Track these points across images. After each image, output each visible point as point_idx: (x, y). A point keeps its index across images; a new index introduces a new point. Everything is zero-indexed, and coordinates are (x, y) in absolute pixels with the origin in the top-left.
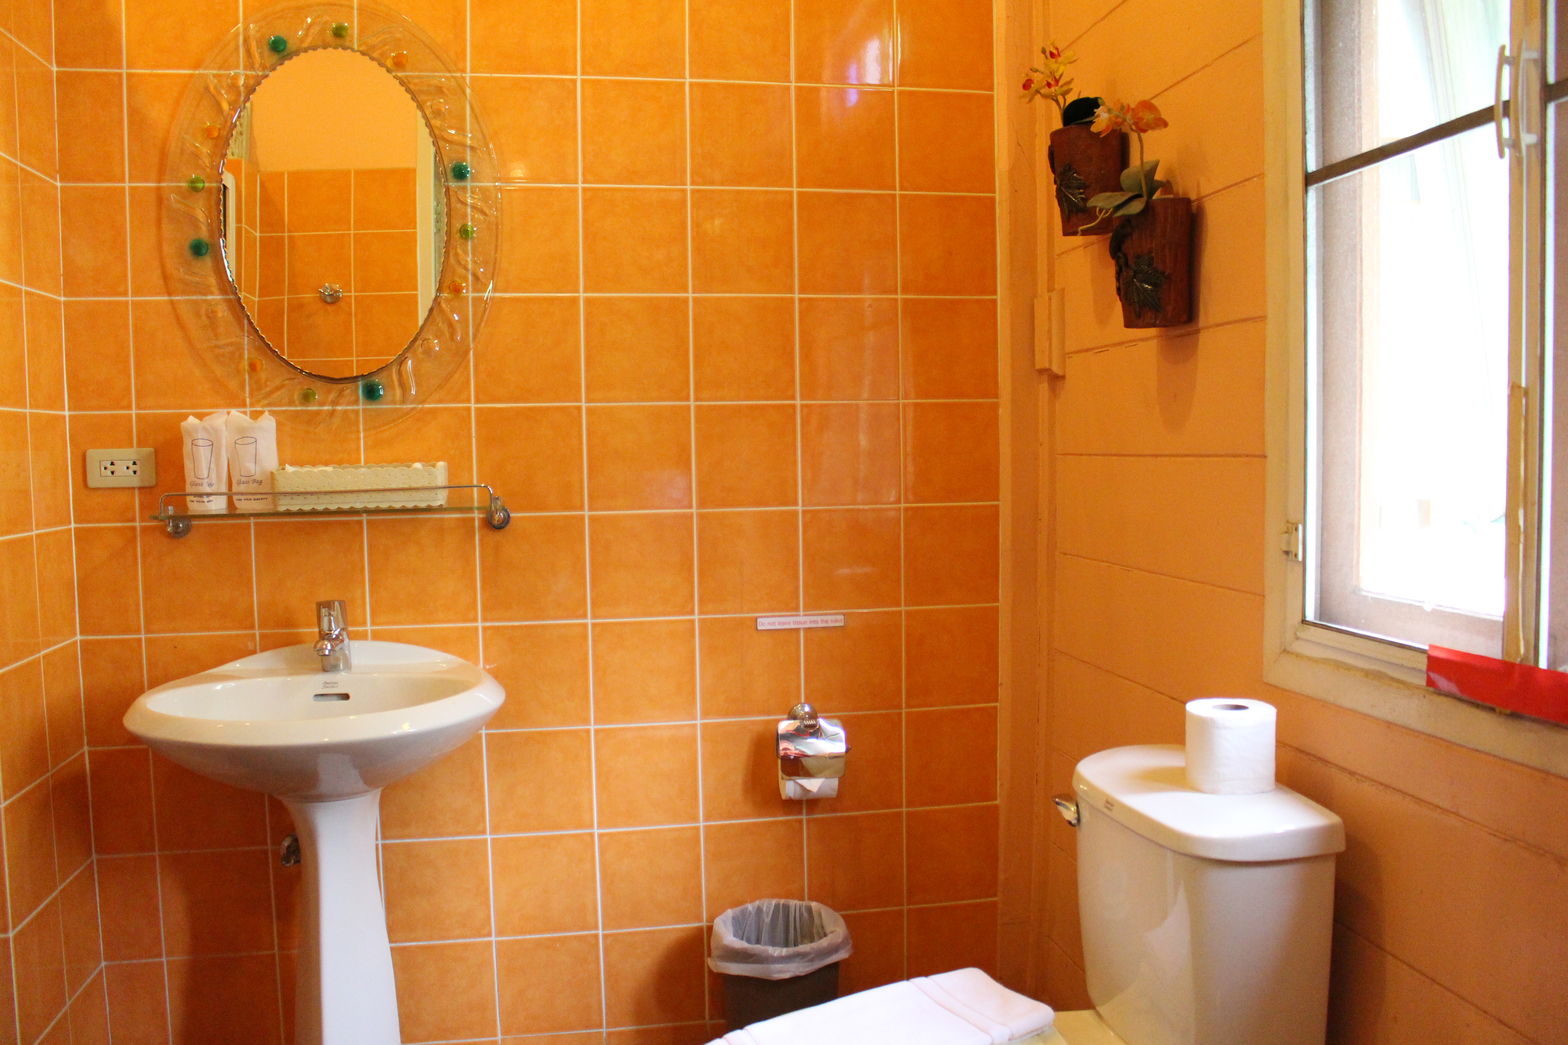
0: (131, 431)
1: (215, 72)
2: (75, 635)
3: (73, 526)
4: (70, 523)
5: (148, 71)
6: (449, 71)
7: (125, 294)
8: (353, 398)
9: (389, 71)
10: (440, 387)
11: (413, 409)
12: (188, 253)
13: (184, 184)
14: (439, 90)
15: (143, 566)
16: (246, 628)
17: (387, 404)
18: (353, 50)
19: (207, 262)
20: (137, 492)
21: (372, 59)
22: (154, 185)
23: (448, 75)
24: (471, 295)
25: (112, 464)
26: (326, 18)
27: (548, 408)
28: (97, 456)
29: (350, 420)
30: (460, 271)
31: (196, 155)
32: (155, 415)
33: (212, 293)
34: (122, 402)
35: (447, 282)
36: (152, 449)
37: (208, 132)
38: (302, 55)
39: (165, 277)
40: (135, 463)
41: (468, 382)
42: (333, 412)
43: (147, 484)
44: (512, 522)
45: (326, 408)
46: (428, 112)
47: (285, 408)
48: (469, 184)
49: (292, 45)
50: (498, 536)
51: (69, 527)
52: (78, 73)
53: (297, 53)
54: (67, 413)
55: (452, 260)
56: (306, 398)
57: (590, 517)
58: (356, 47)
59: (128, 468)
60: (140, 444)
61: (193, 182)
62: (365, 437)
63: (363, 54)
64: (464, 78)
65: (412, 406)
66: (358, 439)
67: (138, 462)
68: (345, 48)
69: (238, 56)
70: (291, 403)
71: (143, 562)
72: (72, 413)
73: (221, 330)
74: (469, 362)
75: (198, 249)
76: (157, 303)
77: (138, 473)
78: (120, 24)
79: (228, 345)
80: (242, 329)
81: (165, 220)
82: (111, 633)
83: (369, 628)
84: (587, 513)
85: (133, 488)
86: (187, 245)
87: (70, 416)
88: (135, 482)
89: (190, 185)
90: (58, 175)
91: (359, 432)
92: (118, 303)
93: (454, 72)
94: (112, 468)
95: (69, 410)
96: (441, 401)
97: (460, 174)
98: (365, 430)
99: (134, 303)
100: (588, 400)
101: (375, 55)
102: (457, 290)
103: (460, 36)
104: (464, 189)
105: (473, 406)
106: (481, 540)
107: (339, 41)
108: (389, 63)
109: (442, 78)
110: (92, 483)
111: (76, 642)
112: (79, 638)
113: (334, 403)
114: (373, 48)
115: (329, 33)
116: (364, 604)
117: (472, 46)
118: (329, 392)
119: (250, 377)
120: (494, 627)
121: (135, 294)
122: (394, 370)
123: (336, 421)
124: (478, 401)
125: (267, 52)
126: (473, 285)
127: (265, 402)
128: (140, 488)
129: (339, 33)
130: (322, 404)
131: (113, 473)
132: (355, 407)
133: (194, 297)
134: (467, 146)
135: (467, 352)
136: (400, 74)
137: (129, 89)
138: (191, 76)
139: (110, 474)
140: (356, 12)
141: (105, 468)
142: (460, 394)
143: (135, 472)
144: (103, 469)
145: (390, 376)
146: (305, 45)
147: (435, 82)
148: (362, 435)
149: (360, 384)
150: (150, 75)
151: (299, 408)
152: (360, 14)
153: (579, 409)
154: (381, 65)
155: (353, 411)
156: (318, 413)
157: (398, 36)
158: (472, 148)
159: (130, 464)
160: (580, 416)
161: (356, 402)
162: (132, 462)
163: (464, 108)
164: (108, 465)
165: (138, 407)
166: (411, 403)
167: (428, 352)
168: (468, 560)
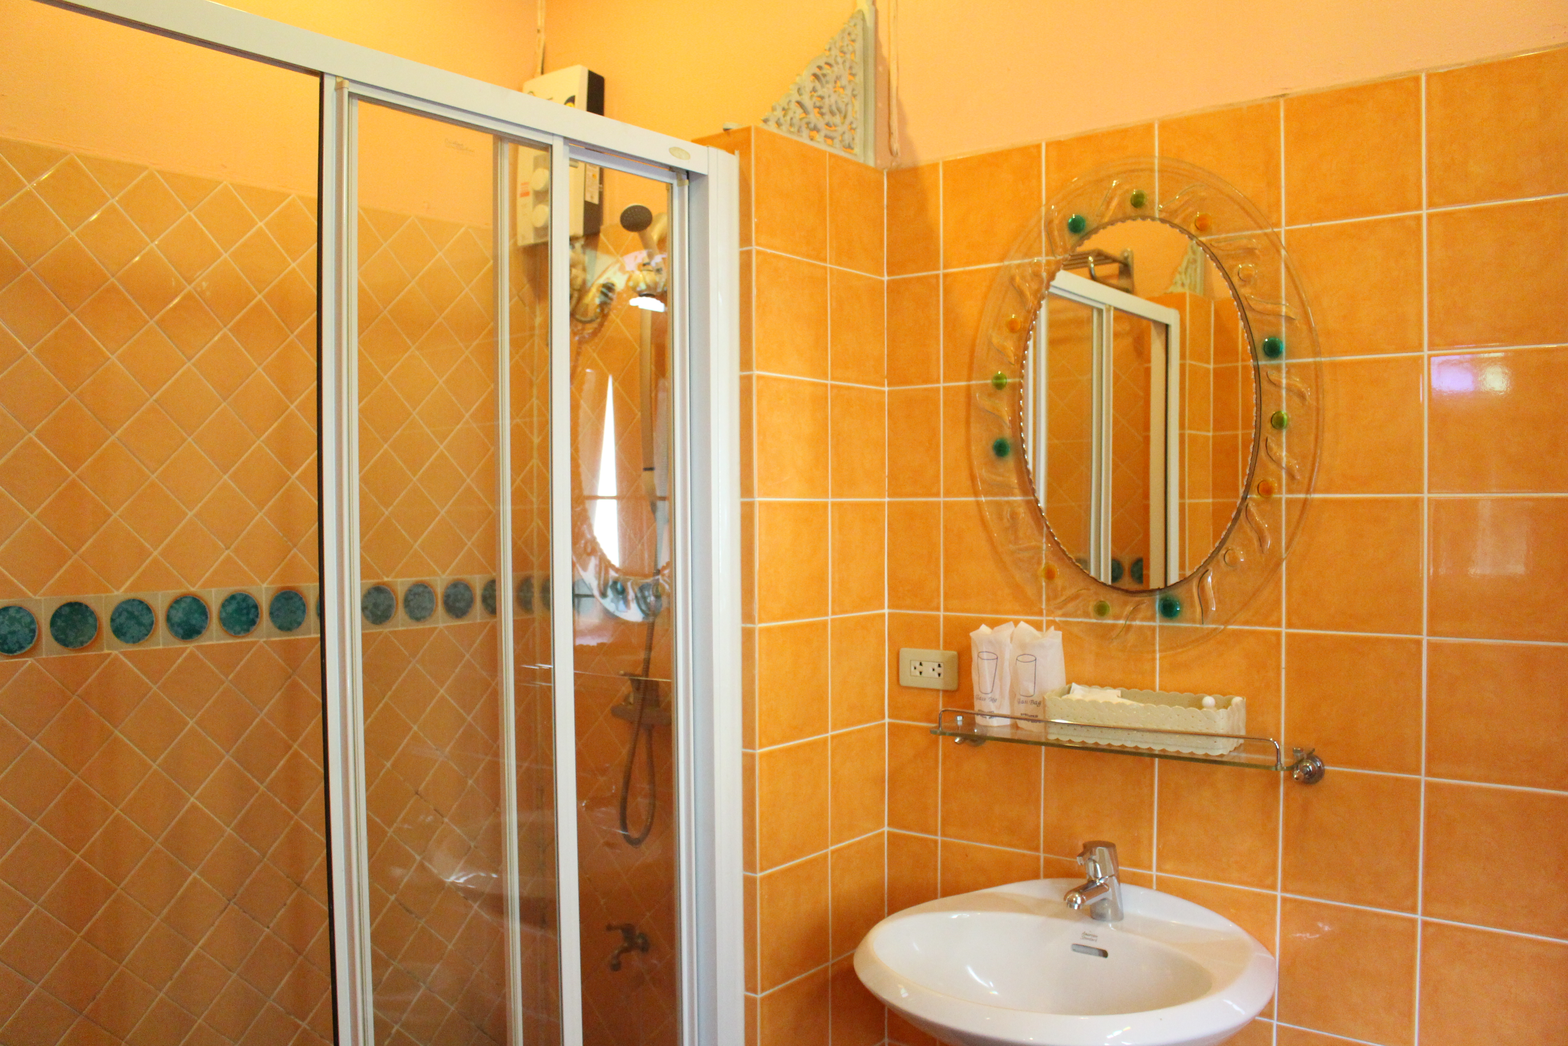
0: (939, 634)
1: (1018, 262)
2: (883, 826)
3: (887, 720)
4: (883, 718)
5: (961, 269)
6: (1261, 228)
7: (937, 495)
8: (1149, 614)
9: (1191, 237)
10: (1245, 605)
11: (1215, 629)
12: (992, 453)
13: (989, 381)
14: (1250, 252)
15: (944, 770)
16: (1030, 849)
17: (1187, 621)
18: (1153, 219)
19: (1010, 461)
20: (941, 694)
21: (1173, 226)
22: (963, 383)
23: (1259, 232)
24: (1285, 496)
25: (921, 664)
26: (1126, 187)
27: (1378, 640)
28: (909, 654)
29: (1146, 638)
30: (1272, 467)
31: (1001, 351)
32: (958, 618)
33: (1013, 495)
34: (930, 603)
35: (1257, 481)
36: (955, 653)
37: (1012, 327)
38: (1101, 231)
39: (973, 478)
40: (939, 666)
41: (1278, 602)
42: (1128, 628)
43: (949, 688)
44: (1326, 776)
45: (1121, 622)
46: (1235, 280)
47: (1080, 620)
48: (1283, 362)
49: (1091, 222)
50: (1308, 792)
51: (883, 722)
52: (904, 279)
53: (1096, 230)
54: (886, 611)
55: (1262, 453)
56: (1101, 610)
57: (1429, 786)
58: (1157, 216)
59: (934, 670)
60: (946, 648)
61: (998, 378)
62: (1161, 658)
63: (1163, 221)
64: (1278, 235)
65: (1214, 626)
66: (1154, 659)
67: (942, 664)
68: (1144, 218)
69: (1041, 242)
70: (1086, 615)
71: (943, 764)
72: (891, 611)
73: (1021, 534)
74: (1280, 579)
75: (1000, 449)
76: (966, 504)
77: (942, 676)
78: (938, 224)
79: (1027, 549)
80: (1041, 534)
81: (972, 420)
82: (911, 829)
83: (1154, 872)
84: (1423, 778)
85: (938, 690)
86: (991, 444)
87: (889, 614)
88: (938, 684)
89: (995, 381)
90: (886, 380)
91: (1154, 651)
92: (933, 503)
93: (1266, 228)
94: (919, 668)
95: (889, 607)
96: (1246, 623)
97: (1273, 350)
98: (1160, 651)
99: (945, 503)
100: (1431, 633)
101: (1177, 221)
102: (1267, 491)
103: (1273, 183)
104: (1278, 368)
105: (1284, 630)
106: (1286, 794)
107: (1139, 212)
108: (1193, 229)
109: (1251, 236)
110: (904, 682)
111: (883, 833)
112: (886, 829)
113: (1132, 616)
114: (1174, 213)
115: (1128, 204)
116: (1151, 845)
117: (1288, 194)
118: (1125, 604)
119: (1047, 584)
120: (1296, 901)
121: (946, 495)
122: (1195, 583)
123: (1131, 637)
124: (1290, 625)
125: (1067, 233)
126: (1288, 485)
127: (1060, 612)
128: (945, 692)
129: (1138, 202)
130: (1117, 617)
131: (921, 673)
132: (1152, 624)
133: (997, 498)
134: (1281, 315)
135: (1278, 565)
136: (1203, 239)
137: (945, 290)
138: (998, 268)
139: (918, 674)
140: (1157, 175)
141: (915, 668)
142: (1269, 615)
143: (939, 675)
144: (913, 668)
145: (1190, 591)
146: (1106, 220)
147: (1244, 242)
148: (1158, 656)
149: (1158, 597)
150: (963, 272)
151: (1094, 621)
152: (1161, 177)
153: (1418, 643)
154: (1183, 231)
155: (1149, 627)
156: (1114, 626)
157: (1203, 194)
158: (1289, 319)
159: (936, 666)
160: (1420, 653)
161: (1152, 618)
162: (937, 664)
163: (1278, 270)
164: (917, 665)
165: (946, 609)
166: (1213, 622)
167: (1234, 563)
168: (1269, 814)
